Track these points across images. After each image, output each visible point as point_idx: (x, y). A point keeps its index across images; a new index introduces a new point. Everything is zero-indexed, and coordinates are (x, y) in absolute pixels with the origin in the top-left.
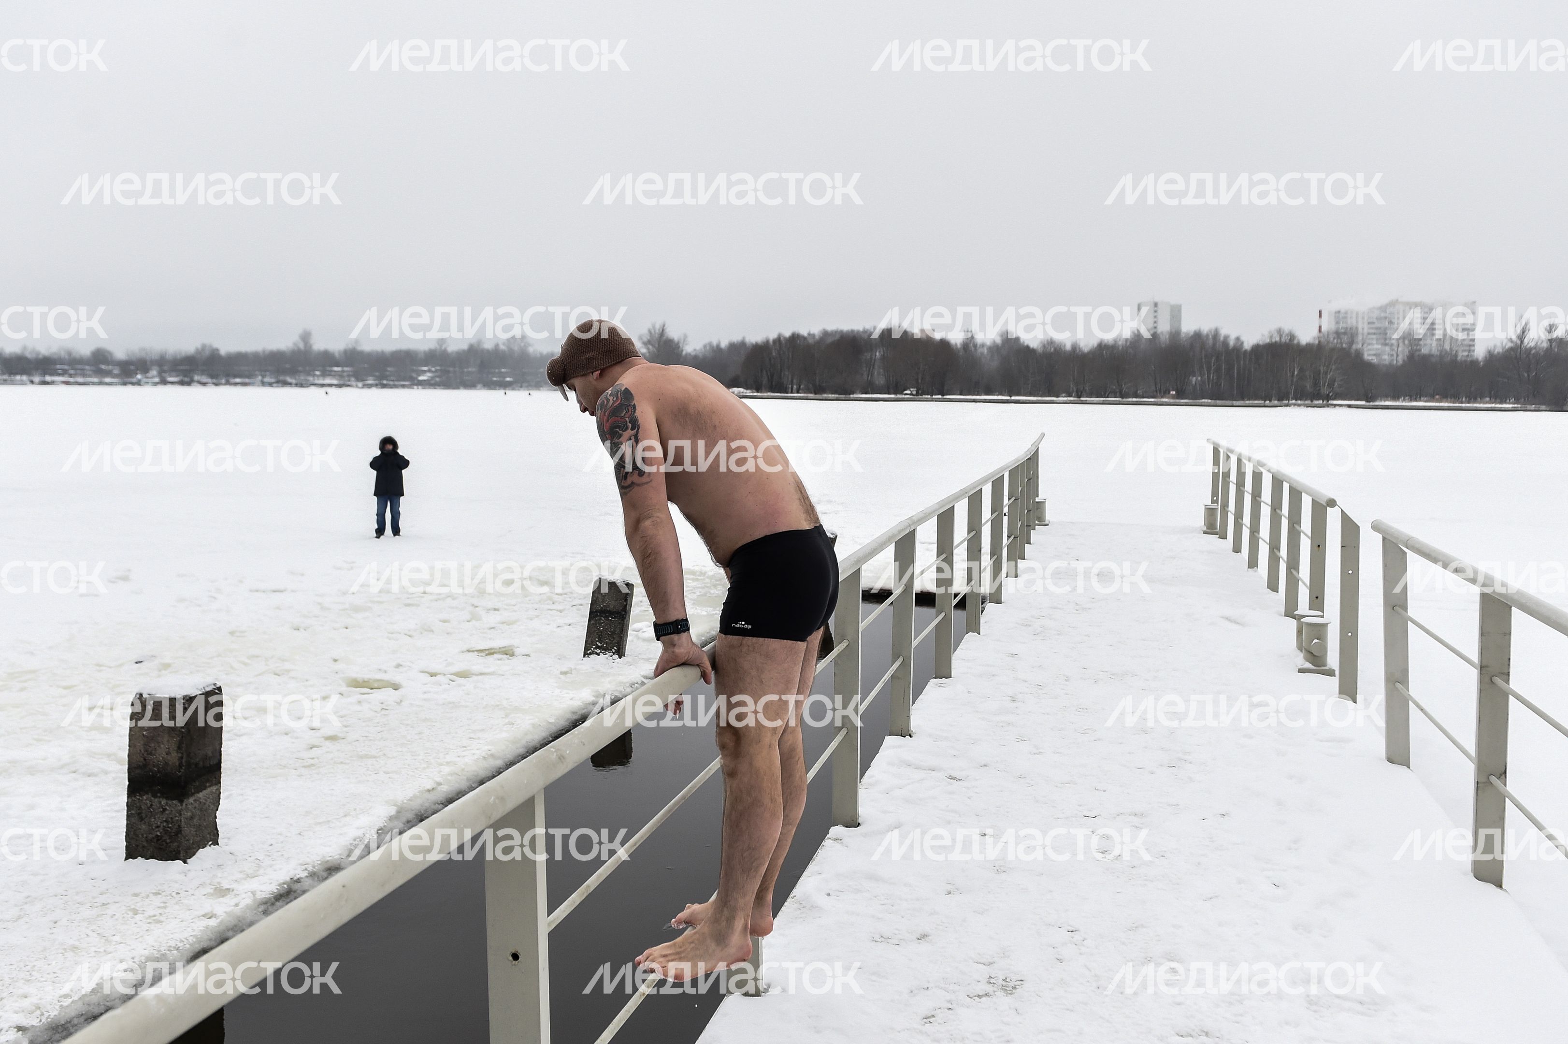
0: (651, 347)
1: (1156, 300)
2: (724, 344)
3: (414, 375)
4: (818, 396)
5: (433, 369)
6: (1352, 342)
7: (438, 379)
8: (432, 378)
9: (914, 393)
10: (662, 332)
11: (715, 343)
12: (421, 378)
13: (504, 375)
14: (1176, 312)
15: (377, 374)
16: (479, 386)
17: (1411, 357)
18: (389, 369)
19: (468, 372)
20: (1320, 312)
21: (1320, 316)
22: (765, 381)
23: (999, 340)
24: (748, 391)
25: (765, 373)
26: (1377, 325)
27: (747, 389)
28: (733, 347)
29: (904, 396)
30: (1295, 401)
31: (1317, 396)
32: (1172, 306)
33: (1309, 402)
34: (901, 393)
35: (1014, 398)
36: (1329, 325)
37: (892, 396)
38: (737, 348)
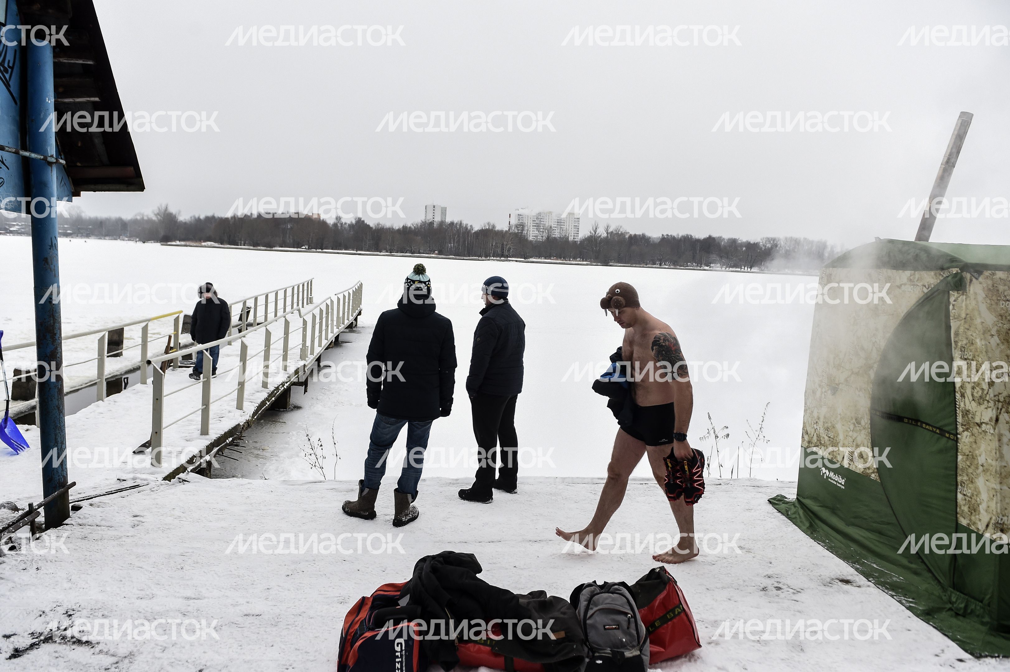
0: (159, 217)
1: (434, 204)
2: (202, 217)
4: (255, 248)
5: (20, 224)
6: (523, 230)
9: (307, 248)
10: (166, 209)
11: (197, 216)
14: (444, 211)
17: (548, 238)
20: (510, 215)
21: (510, 217)
22: (226, 238)
23: (354, 222)
24: (216, 244)
25: (226, 234)
26: (536, 222)
27: (215, 242)
28: (207, 218)
29: (301, 250)
30: (492, 258)
31: (502, 256)
32: (442, 208)
33: (499, 258)
34: (300, 248)
35: (359, 252)
36: (514, 221)
37: (295, 249)
38: (210, 220)
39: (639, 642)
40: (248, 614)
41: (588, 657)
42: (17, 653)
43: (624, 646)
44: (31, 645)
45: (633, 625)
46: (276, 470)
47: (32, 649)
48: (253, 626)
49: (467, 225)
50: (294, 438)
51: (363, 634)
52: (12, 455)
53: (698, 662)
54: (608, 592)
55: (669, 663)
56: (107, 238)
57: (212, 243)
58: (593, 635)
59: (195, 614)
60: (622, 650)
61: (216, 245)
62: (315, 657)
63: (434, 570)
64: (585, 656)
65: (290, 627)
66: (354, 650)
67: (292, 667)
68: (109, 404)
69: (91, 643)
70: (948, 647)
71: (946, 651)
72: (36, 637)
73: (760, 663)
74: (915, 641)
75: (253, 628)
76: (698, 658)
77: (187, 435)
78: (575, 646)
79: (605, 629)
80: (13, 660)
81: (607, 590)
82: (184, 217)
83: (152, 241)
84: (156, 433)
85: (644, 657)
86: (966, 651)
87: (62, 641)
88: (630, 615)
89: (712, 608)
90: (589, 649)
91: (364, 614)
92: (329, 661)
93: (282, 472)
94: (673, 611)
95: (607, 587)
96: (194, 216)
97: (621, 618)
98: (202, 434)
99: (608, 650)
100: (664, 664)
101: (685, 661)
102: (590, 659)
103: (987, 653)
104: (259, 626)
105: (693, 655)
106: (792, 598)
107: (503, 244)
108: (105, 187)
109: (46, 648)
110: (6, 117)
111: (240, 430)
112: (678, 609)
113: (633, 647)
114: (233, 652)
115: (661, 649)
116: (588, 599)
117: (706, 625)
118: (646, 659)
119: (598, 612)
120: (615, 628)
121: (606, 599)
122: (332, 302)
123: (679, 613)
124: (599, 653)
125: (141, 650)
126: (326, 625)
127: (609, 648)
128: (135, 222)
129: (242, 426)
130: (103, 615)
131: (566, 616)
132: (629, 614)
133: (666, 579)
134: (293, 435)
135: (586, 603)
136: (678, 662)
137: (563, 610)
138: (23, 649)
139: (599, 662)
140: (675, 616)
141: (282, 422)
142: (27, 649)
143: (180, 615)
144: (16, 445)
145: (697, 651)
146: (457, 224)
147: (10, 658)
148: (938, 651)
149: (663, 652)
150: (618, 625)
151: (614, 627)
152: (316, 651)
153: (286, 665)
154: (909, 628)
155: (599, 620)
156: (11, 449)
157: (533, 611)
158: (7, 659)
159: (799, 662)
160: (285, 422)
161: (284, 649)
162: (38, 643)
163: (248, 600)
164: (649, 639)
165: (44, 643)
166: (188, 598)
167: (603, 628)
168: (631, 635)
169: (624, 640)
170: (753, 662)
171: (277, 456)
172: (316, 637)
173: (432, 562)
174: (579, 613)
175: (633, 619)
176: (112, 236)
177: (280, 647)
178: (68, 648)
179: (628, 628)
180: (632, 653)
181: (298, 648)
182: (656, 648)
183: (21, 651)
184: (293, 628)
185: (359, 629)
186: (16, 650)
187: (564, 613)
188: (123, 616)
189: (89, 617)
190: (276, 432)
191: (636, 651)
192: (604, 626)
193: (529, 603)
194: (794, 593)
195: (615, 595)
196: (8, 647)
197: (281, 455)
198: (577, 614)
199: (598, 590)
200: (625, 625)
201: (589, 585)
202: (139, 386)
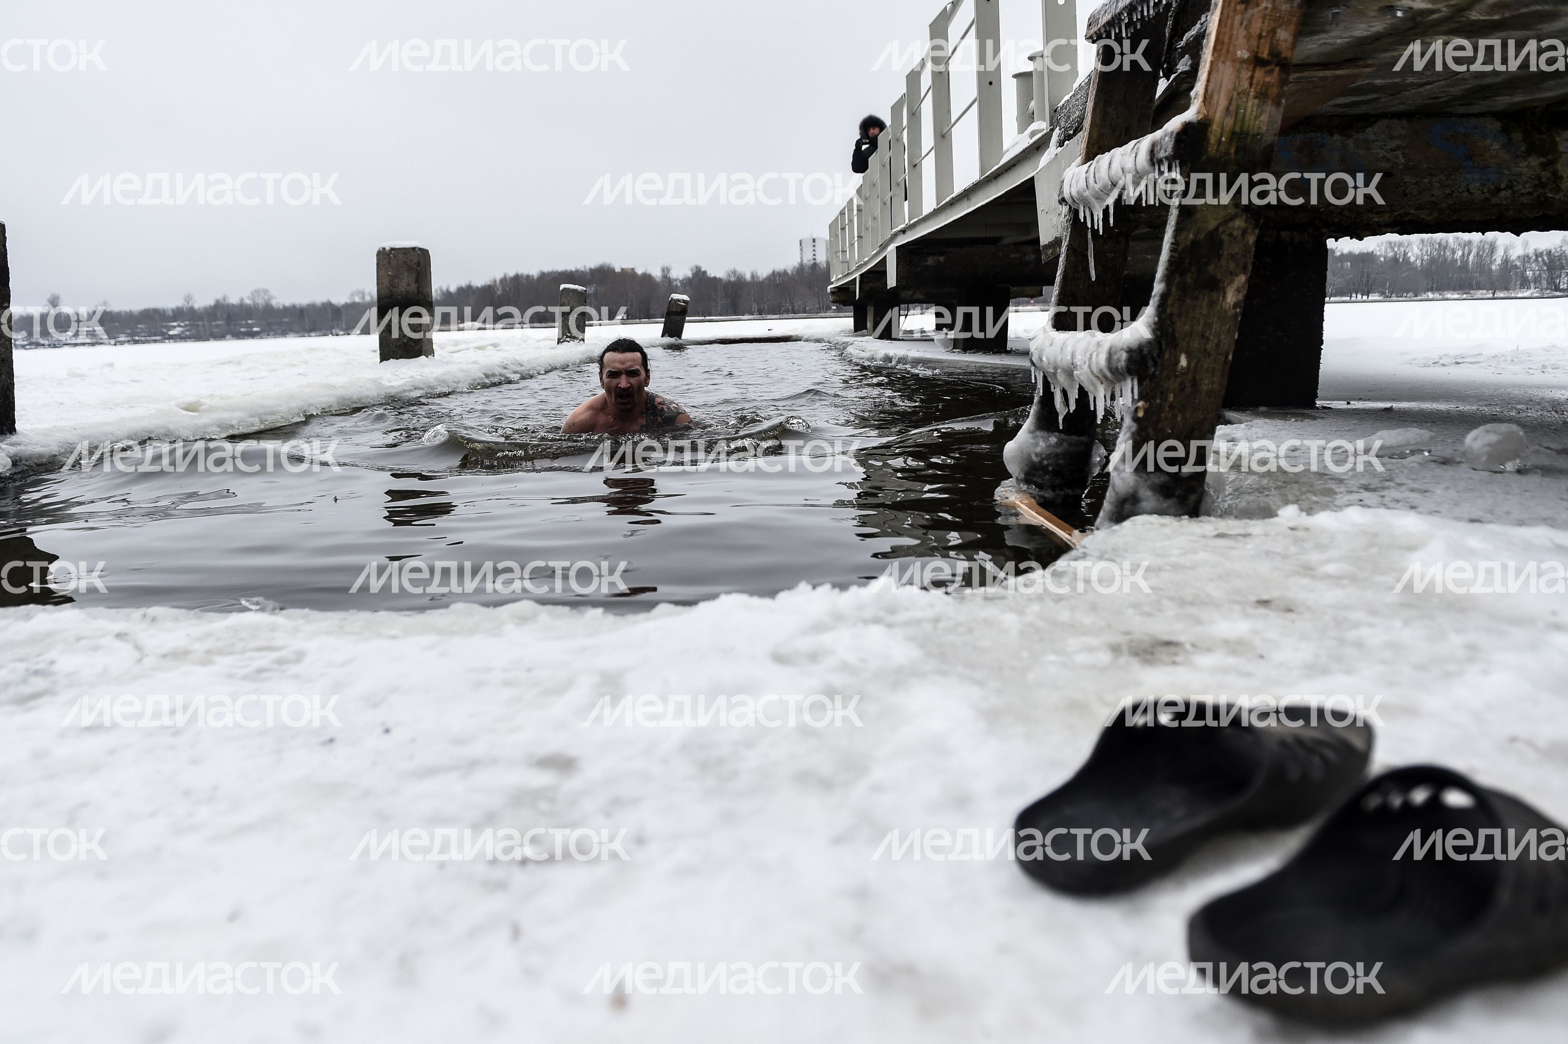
3: (164, 330)
7: (187, 333)
8: (182, 332)
12: (171, 333)
13: (251, 326)
15: (129, 331)
16: (228, 337)
18: (139, 326)
23: (690, 274)
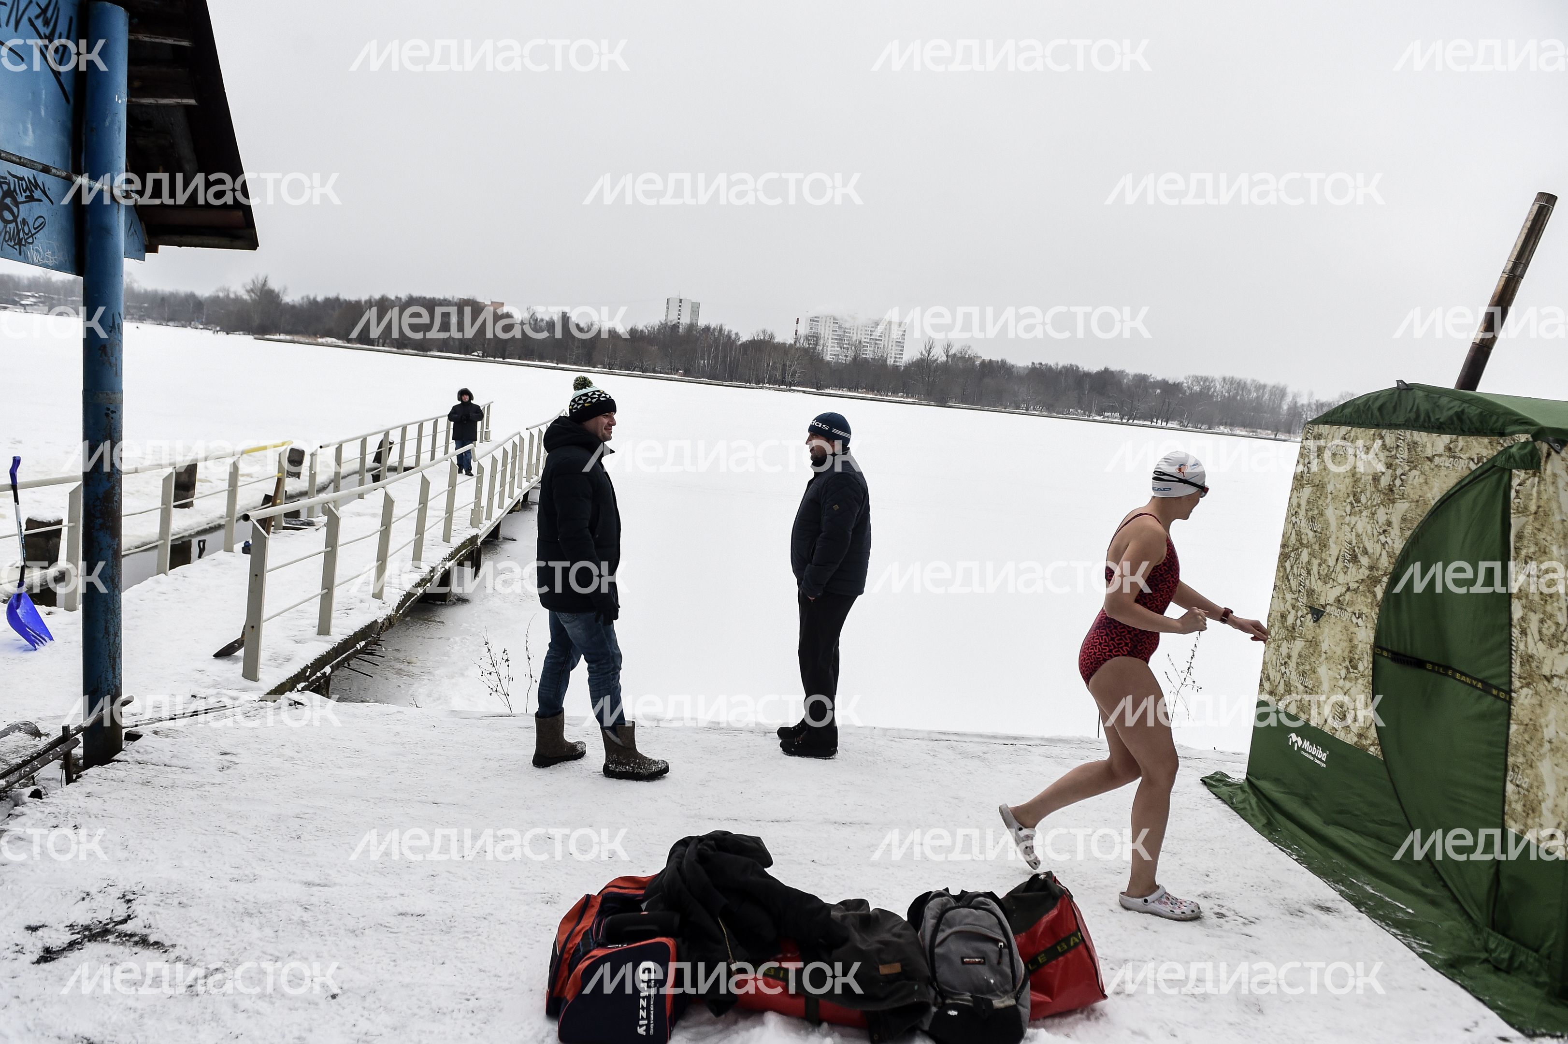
0: (253, 295)
1: (681, 298)
2: (320, 298)
4: (400, 351)
5: (37, 295)
6: (816, 344)
9: (481, 355)
10: (265, 283)
11: (312, 297)
14: (695, 309)
17: (855, 358)
19: (73, 301)
20: (798, 319)
21: (797, 323)
26: (838, 333)
27: (339, 339)
28: (327, 300)
29: (472, 357)
30: (767, 385)
31: (783, 383)
32: (693, 303)
33: (777, 386)
34: (470, 354)
35: (560, 365)
36: (803, 330)
37: (463, 356)
38: (333, 304)
39: (1014, 986)
40: (404, 912)
41: (935, 1005)
42: (48, 955)
43: (991, 990)
44: (69, 943)
45: (1006, 959)
46: (429, 695)
47: (72, 950)
48: (413, 931)
49: (729, 332)
50: (456, 648)
51: (590, 951)
52: (27, 650)
53: (1102, 1022)
54: (968, 906)
55: (1057, 1021)
56: (171, 323)
57: (334, 340)
58: (944, 972)
59: (323, 908)
60: (991, 998)
61: (340, 343)
62: (510, 983)
63: (702, 858)
64: (931, 1002)
65: (470, 936)
66: (575, 976)
67: (476, 996)
68: (176, 579)
69: (163, 945)
70: (1485, 1018)
71: (1481, 1024)
72: (76, 931)
73: (1196, 1028)
74: (1434, 1006)
75: (413, 934)
76: (1101, 1015)
77: (297, 633)
78: (916, 987)
79: (963, 963)
80: (44, 966)
81: (966, 903)
82: (292, 297)
83: (241, 333)
84: (253, 627)
85: (1020, 1008)
86: (1512, 1025)
87: (118, 940)
88: (1002, 944)
89: (1119, 940)
90: (937, 993)
91: (588, 922)
92: (531, 990)
93: (438, 699)
94: (1066, 940)
95: (965, 899)
96: (308, 297)
97: (989, 947)
98: (319, 633)
99: (967, 996)
100: (1049, 1022)
101: (1081, 1019)
102: (939, 1008)
103: (1544, 1031)
104: (422, 932)
105: (1093, 1010)
106: (1243, 932)
107: (784, 365)
108: (196, 240)
109: (93, 949)
110: (51, 122)
111: (377, 629)
112: (1074, 938)
113: (1005, 992)
114: (382, 969)
115: (1046, 997)
116: (938, 916)
117: (1111, 965)
118: (1025, 1012)
119: (953, 936)
120: (979, 963)
121: (966, 916)
122: (522, 439)
123: (1076, 944)
124: (952, 999)
125: (240, 959)
126: (525, 937)
127: (970, 992)
128: (215, 301)
129: (380, 625)
130: (180, 903)
131: (901, 941)
132: (1001, 941)
133: (1057, 891)
134: (456, 643)
135: (933, 921)
136: (1071, 1019)
137: (895, 930)
138: (58, 949)
139: (953, 1013)
140: (1070, 949)
141: (439, 622)
142: (64, 949)
143: (299, 909)
144: (33, 635)
145: (1101, 1004)
146: (714, 329)
147: (38, 962)
148: (1469, 1024)
149: (1049, 1003)
150: (984, 958)
151: (977, 960)
152: (511, 975)
153: (466, 994)
154: (1423, 986)
155: (956, 948)
156: (24, 642)
157: (853, 930)
158: (33, 963)
159: (1256, 1029)
160: (443, 623)
161: (462, 970)
162: (80, 940)
163: (402, 892)
164: (1029, 983)
165: (89, 941)
166: (309, 884)
167: (959, 962)
168: (1002, 974)
169: (992, 981)
170: (1185, 1025)
171: (430, 673)
172: (510, 953)
173: (699, 847)
174: (923, 936)
175: (1006, 951)
176: (179, 321)
177: (455, 966)
178: (127, 950)
179: (999, 963)
180: (1003, 1002)
181: (483, 969)
182: (1038, 997)
183: (55, 952)
184: (474, 938)
185: (582, 945)
186: (47, 950)
187: (899, 936)
188: (211, 906)
189: (159, 905)
190: (428, 636)
191: (1009, 999)
192: (962, 959)
193: (844, 918)
194: (1244, 924)
195: (980, 911)
196: (34, 945)
197: (436, 672)
198: (920, 938)
199: (953, 903)
200: (994, 958)
201: (939, 894)
202: (221, 555)
